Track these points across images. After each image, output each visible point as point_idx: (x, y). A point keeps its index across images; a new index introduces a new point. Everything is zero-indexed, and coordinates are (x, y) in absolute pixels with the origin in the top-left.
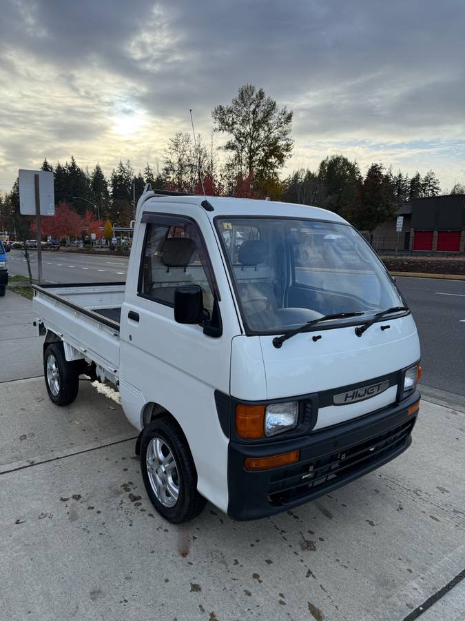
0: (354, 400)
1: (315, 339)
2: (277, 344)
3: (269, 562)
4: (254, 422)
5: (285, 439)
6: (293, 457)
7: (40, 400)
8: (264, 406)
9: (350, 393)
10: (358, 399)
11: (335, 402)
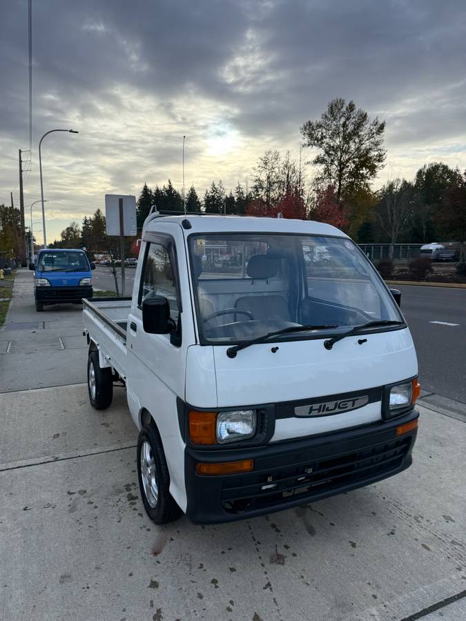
0: (321, 413)
1: (274, 350)
2: (232, 354)
3: (232, 570)
4: (205, 428)
5: (239, 447)
6: (247, 465)
7: (81, 403)
8: (216, 413)
9: (316, 406)
10: (325, 412)
11: (297, 413)
